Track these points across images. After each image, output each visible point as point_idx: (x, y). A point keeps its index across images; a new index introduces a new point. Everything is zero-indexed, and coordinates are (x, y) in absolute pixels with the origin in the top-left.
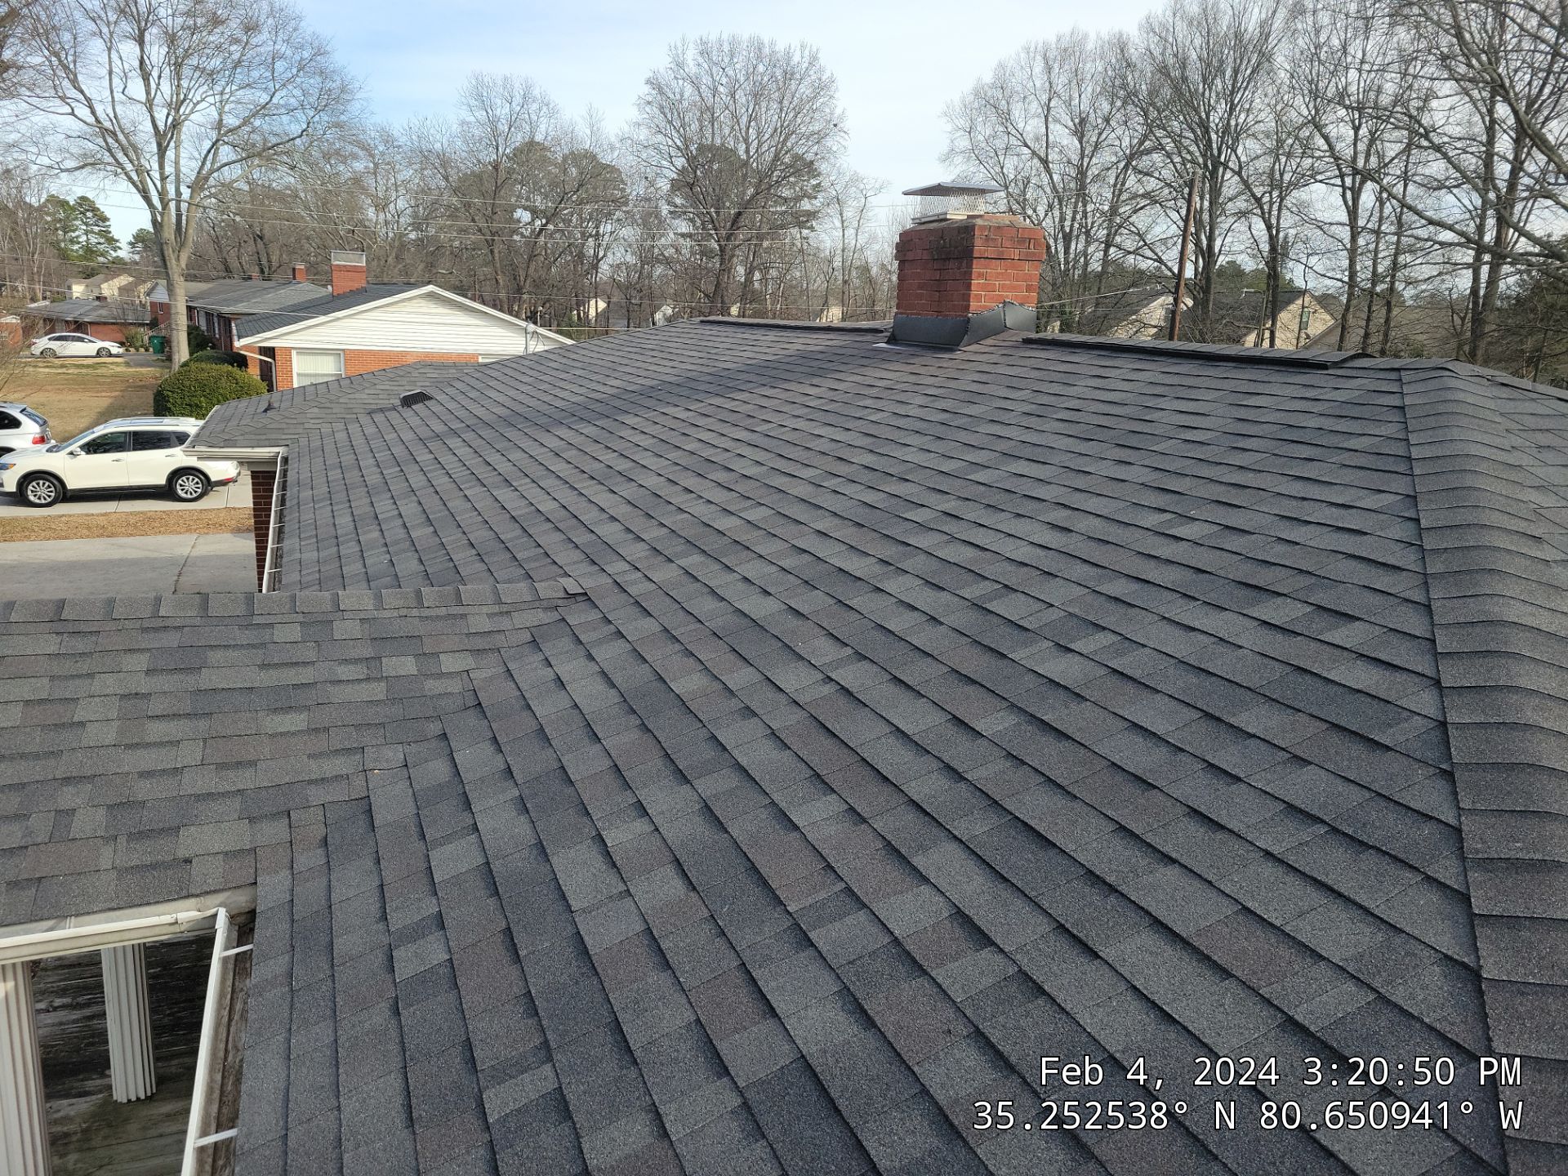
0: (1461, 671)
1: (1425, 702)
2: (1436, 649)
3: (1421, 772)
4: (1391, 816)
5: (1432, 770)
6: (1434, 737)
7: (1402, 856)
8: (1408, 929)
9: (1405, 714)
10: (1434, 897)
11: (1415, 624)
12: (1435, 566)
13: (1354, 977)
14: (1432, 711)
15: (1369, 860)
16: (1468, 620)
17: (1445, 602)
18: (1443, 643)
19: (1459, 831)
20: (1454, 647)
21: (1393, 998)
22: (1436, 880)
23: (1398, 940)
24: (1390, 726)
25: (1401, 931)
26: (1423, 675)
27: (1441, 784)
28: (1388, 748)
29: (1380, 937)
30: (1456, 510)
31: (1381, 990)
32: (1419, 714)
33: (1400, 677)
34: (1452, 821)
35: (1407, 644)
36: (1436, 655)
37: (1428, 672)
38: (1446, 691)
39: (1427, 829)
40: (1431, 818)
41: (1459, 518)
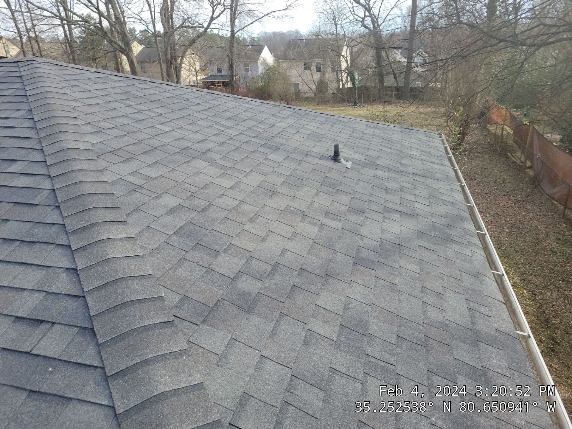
0: (57, 170)
1: (47, 184)
2: (47, 164)
3: (49, 209)
4: (41, 228)
5: (53, 207)
6: (52, 195)
7: (47, 241)
8: (53, 265)
9: (41, 191)
10: (60, 250)
11: (39, 157)
12: (42, 134)
13: (38, 290)
14: (49, 187)
15: (37, 247)
16: (56, 151)
17: (47, 147)
18: (49, 161)
19: (64, 225)
20: (53, 162)
21: (52, 291)
22: (60, 244)
23: (50, 270)
24: (36, 197)
25: (51, 267)
26: (45, 175)
27: (57, 211)
28: (37, 205)
29: (44, 272)
30: (46, 112)
31: (47, 290)
32: (45, 189)
33: (37, 178)
34: (62, 223)
35: (37, 165)
36: (48, 166)
37: (46, 173)
38: (53, 178)
39: (54, 228)
40: (55, 224)
41: (48, 115)
